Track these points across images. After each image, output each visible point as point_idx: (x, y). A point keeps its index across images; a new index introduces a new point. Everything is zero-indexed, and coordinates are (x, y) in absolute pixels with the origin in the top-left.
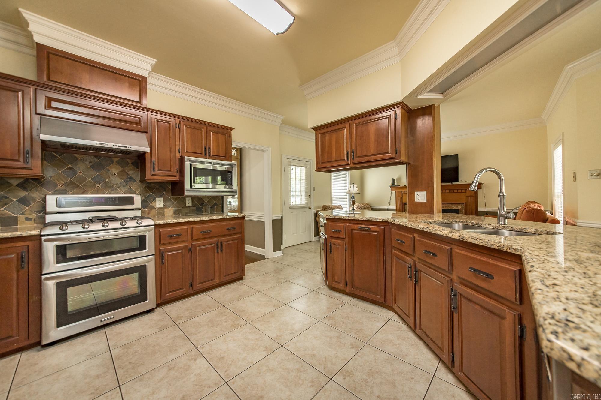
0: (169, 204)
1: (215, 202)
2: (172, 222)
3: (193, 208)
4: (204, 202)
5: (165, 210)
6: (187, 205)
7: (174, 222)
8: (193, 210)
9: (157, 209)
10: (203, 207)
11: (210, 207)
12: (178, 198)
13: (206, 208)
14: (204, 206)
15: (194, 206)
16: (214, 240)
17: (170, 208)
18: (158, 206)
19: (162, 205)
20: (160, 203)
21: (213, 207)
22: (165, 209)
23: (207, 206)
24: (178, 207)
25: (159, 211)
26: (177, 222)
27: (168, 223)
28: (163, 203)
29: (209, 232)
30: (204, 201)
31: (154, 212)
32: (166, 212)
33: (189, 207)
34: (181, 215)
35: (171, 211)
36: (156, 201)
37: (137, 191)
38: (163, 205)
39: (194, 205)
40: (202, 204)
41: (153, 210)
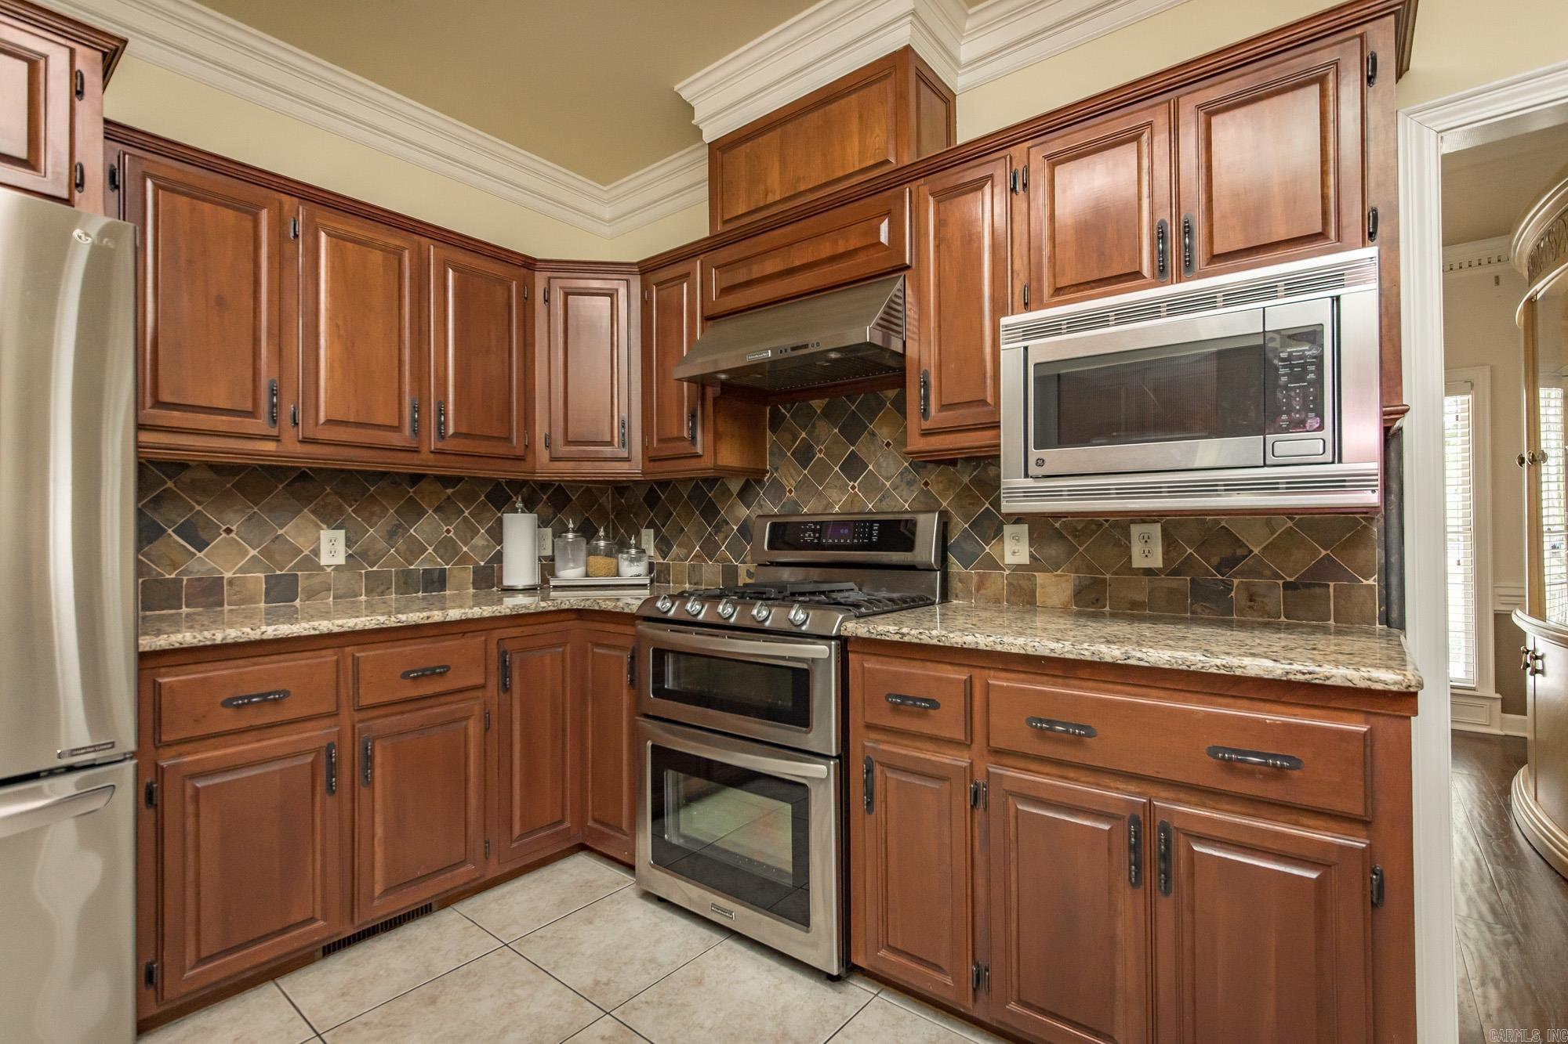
0: (1053, 553)
1: (1324, 552)
2: (897, 638)
3: (1174, 583)
4: (1240, 552)
5: (1041, 578)
6: (1138, 562)
7: (906, 639)
8: (1172, 591)
9: (1007, 572)
10: (1236, 582)
11: (1287, 586)
12: (1094, 527)
13: (1254, 585)
14: (1241, 574)
15: (1175, 572)
16: (1117, 794)
17: (1059, 572)
18: (1009, 559)
19: (1024, 558)
20: (1016, 548)
21: (1308, 586)
22: (1036, 574)
23: (1260, 575)
24: (1091, 569)
25: (1015, 582)
26: (917, 641)
27: (883, 637)
28: (1031, 545)
29: (1079, 735)
30: (1241, 544)
31: (998, 582)
32: (1043, 587)
33: (1149, 572)
34: (1107, 608)
35: (1064, 585)
36: (1002, 540)
37: (945, 498)
38: (1032, 556)
39: (1176, 565)
40: (1227, 564)
41: (993, 575)
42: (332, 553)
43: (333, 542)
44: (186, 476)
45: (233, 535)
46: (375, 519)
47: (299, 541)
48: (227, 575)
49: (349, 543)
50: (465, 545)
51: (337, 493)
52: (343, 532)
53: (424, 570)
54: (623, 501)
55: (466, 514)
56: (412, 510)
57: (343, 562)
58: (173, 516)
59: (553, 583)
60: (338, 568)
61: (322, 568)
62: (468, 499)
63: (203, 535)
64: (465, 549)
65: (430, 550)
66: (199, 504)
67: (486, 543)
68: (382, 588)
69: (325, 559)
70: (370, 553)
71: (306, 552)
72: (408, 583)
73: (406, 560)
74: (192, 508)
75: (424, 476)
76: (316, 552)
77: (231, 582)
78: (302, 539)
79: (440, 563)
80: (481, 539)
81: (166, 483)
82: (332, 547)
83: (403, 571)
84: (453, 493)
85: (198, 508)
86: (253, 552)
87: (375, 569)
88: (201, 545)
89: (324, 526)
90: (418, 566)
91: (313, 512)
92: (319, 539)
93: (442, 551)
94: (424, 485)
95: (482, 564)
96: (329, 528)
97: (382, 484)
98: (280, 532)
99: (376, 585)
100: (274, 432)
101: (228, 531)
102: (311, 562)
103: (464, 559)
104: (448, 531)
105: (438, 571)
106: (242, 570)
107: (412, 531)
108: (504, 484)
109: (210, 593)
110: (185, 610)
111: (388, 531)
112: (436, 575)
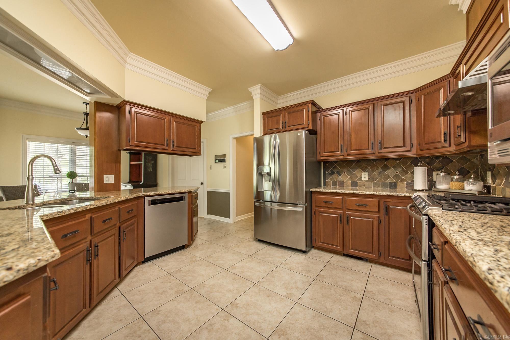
42: (365, 178)
43: (365, 175)
44: (338, 163)
45: (345, 173)
46: (375, 170)
47: (358, 175)
48: (344, 181)
49: (369, 175)
50: (403, 177)
51: (366, 164)
52: (367, 173)
53: (389, 183)
54: (483, 160)
55: (404, 168)
56: (386, 168)
57: (367, 179)
58: (336, 170)
59: (433, 189)
60: (366, 181)
61: (362, 181)
62: (404, 164)
63: (340, 174)
64: (403, 178)
65: (391, 177)
66: (340, 168)
67: (411, 176)
68: (378, 186)
69: (363, 179)
70: (374, 178)
71: (359, 177)
72: (384, 186)
73: (384, 180)
74: (339, 169)
75: (389, 159)
76: (361, 177)
77: (345, 183)
78: (358, 174)
79: (394, 181)
80: (409, 175)
81: (335, 165)
82: (365, 176)
83: (383, 183)
84: (399, 162)
85: (340, 169)
86: (349, 177)
87: (375, 181)
88: (340, 175)
89: (363, 172)
90: (388, 181)
91: (360, 169)
92: (362, 174)
93: (395, 178)
94: (389, 161)
95: (410, 182)
96: (364, 172)
97: (377, 161)
98: (354, 173)
99: (375, 185)
100: (342, 154)
101: (344, 173)
102: (360, 179)
103: (403, 180)
104: (397, 173)
105: (394, 183)
106: (347, 180)
107: (385, 173)
108: (418, 158)
109: (342, 184)
110: (338, 187)
111: (379, 173)
112: (393, 184)
